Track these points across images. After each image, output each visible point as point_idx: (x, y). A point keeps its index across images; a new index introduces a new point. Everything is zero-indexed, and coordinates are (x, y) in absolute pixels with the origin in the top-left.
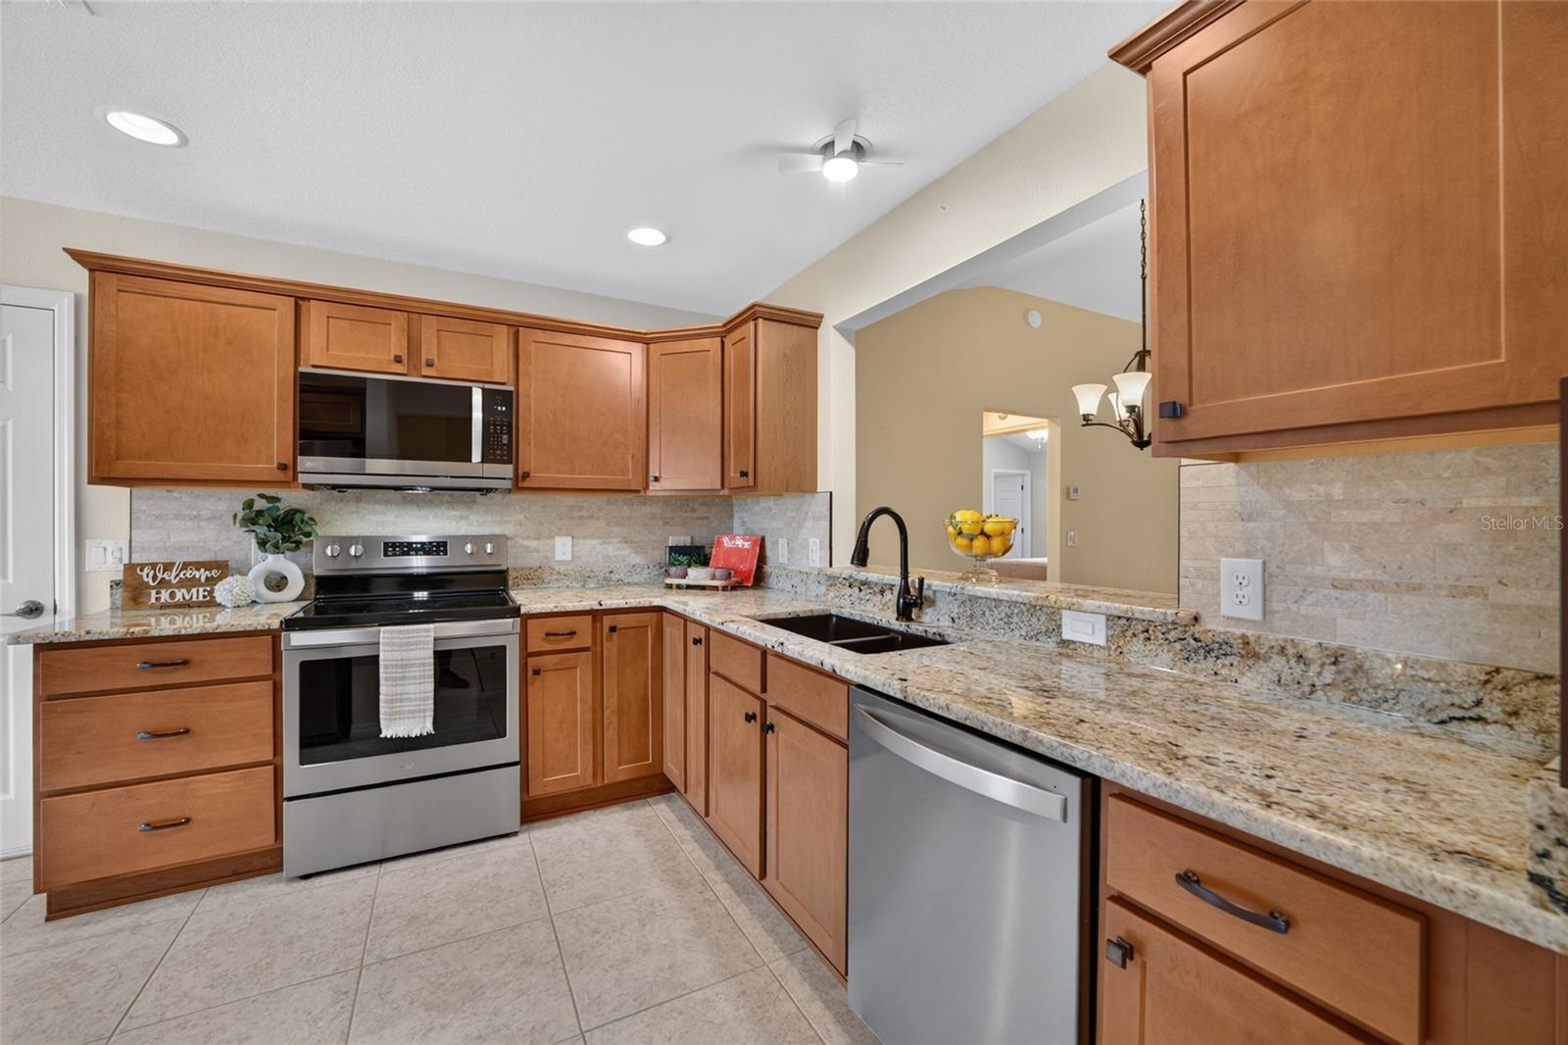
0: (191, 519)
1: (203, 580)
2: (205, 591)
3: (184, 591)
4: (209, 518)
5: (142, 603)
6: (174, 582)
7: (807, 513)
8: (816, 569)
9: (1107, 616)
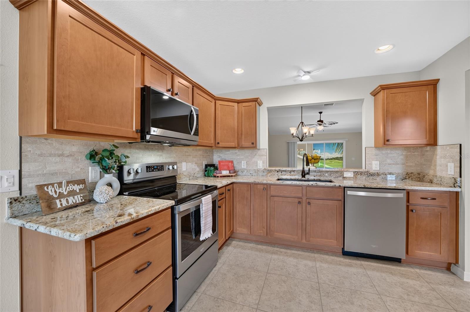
0: (59, 156)
1: (78, 191)
2: (81, 196)
3: (72, 198)
4: (68, 156)
5: (54, 208)
6: (65, 193)
7: (256, 154)
8: (261, 168)
9: (354, 172)
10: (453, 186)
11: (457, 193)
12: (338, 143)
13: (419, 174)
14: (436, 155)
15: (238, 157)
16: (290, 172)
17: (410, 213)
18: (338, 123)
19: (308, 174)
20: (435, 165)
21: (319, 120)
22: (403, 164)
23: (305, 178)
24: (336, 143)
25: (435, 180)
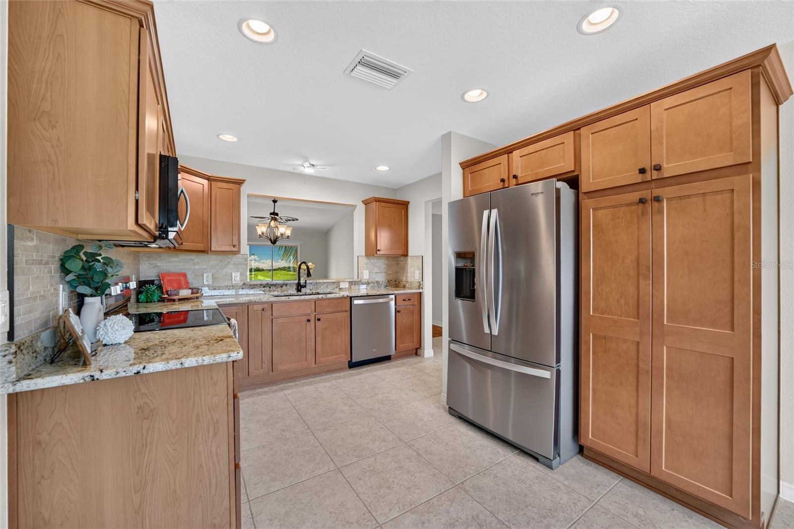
7: (229, 262)
8: (239, 284)
9: (349, 282)
10: (418, 288)
11: (420, 293)
12: (286, 247)
13: (395, 281)
14: (408, 264)
15: (196, 267)
16: (282, 287)
17: (397, 313)
18: (298, 220)
19: (305, 286)
20: (407, 273)
21: (273, 212)
22: (385, 273)
23: (301, 292)
24: (282, 247)
25: (407, 285)
